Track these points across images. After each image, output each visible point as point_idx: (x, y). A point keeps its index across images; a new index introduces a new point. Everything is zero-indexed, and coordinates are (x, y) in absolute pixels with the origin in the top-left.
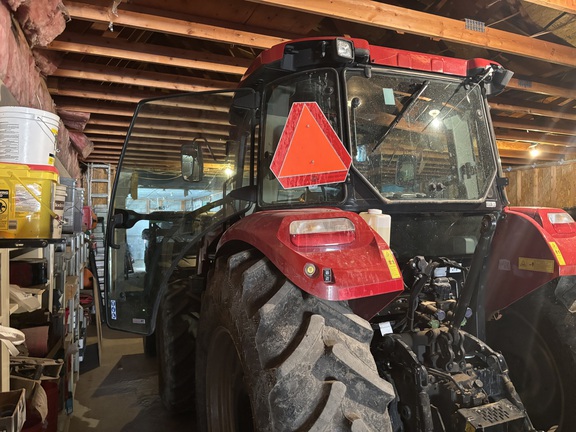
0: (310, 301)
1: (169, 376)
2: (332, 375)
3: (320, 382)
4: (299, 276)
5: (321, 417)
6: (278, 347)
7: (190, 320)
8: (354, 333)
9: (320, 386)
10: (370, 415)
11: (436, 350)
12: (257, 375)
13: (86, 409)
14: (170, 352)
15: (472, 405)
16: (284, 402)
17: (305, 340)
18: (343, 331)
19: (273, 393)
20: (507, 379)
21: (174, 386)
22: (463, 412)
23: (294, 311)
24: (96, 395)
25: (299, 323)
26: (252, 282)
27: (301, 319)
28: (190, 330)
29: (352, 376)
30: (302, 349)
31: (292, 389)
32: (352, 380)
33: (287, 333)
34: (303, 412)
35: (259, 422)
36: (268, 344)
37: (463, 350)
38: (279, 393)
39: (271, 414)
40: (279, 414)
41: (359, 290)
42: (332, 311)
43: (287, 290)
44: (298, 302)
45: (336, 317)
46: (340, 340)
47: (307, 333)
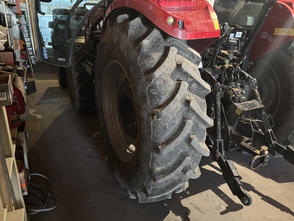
0: (169, 40)
1: (77, 94)
2: (180, 79)
3: (174, 82)
4: (164, 24)
5: (175, 98)
6: (152, 64)
7: (86, 66)
8: (191, 59)
9: (174, 84)
10: (198, 99)
11: (224, 76)
12: (139, 79)
13: (34, 111)
14: (76, 82)
15: (239, 101)
16: (155, 91)
17: (167, 59)
18: (186, 57)
19: (149, 87)
20: (256, 91)
21: (80, 99)
22: (236, 104)
23: (159, 45)
24: (38, 104)
25: (163, 52)
26: (134, 29)
27: (163, 50)
28: (86, 71)
29: (191, 80)
30: (166, 64)
31: (160, 85)
32: (191, 82)
33: (156, 56)
34: (165, 96)
35: (141, 102)
36: (146, 62)
37: (238, 76)
38: (153, 87)
39: (148, 97)
40: (152, 97)
41: (197, 34)
42: (180, 46)
43: (155, 33)
44: (161, 41)
45: (183, 50)
46: (184, 62)
47: (168, 56)
